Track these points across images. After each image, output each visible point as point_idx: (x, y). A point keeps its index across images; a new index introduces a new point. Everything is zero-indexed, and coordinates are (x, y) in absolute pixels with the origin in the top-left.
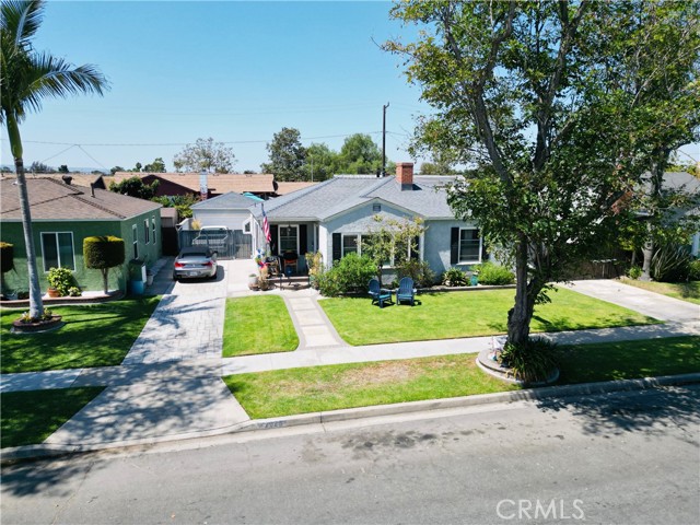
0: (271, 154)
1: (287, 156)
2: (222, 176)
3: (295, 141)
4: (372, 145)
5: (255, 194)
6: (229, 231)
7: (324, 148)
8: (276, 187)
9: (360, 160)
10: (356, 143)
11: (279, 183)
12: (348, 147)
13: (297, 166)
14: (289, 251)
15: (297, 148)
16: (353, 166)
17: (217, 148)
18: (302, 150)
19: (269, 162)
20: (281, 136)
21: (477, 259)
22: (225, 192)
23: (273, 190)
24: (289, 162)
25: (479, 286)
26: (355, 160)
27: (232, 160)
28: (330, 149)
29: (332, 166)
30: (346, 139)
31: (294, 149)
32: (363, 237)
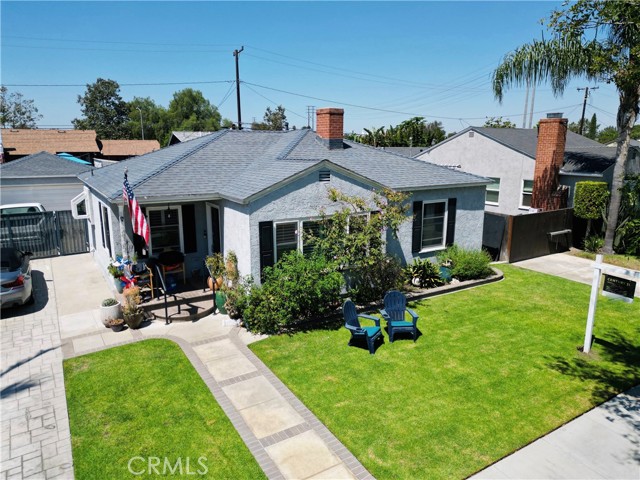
0: (84, 108)
1: (105, 110)
2: (22, 131)
3: (113, 94)
4: (204, 101)
5: (75, 154)
6: (48, 215)
7: (149, 103)
8: (100, 146)
9: (193, 117)
10: (186, 99)
11: (103, 142)
12: (177, 103)
13: (119, 123)
14: (167, 249)
15: (117, 102)
16: (186, 123)
17: (13, 100)
18: (123, 104)
19: (82, 117)
20: (96, 88)
21: (439, 242)
22: (31, 152)
23: (98, 150)
24: (108, 119)
25: (455, 283)
26: (187, 117)
27: (34, 115)
28: (157, 104)
29: (161, 123)
30: (175, 95)
31: (113, 103)
32: (307, 226)
